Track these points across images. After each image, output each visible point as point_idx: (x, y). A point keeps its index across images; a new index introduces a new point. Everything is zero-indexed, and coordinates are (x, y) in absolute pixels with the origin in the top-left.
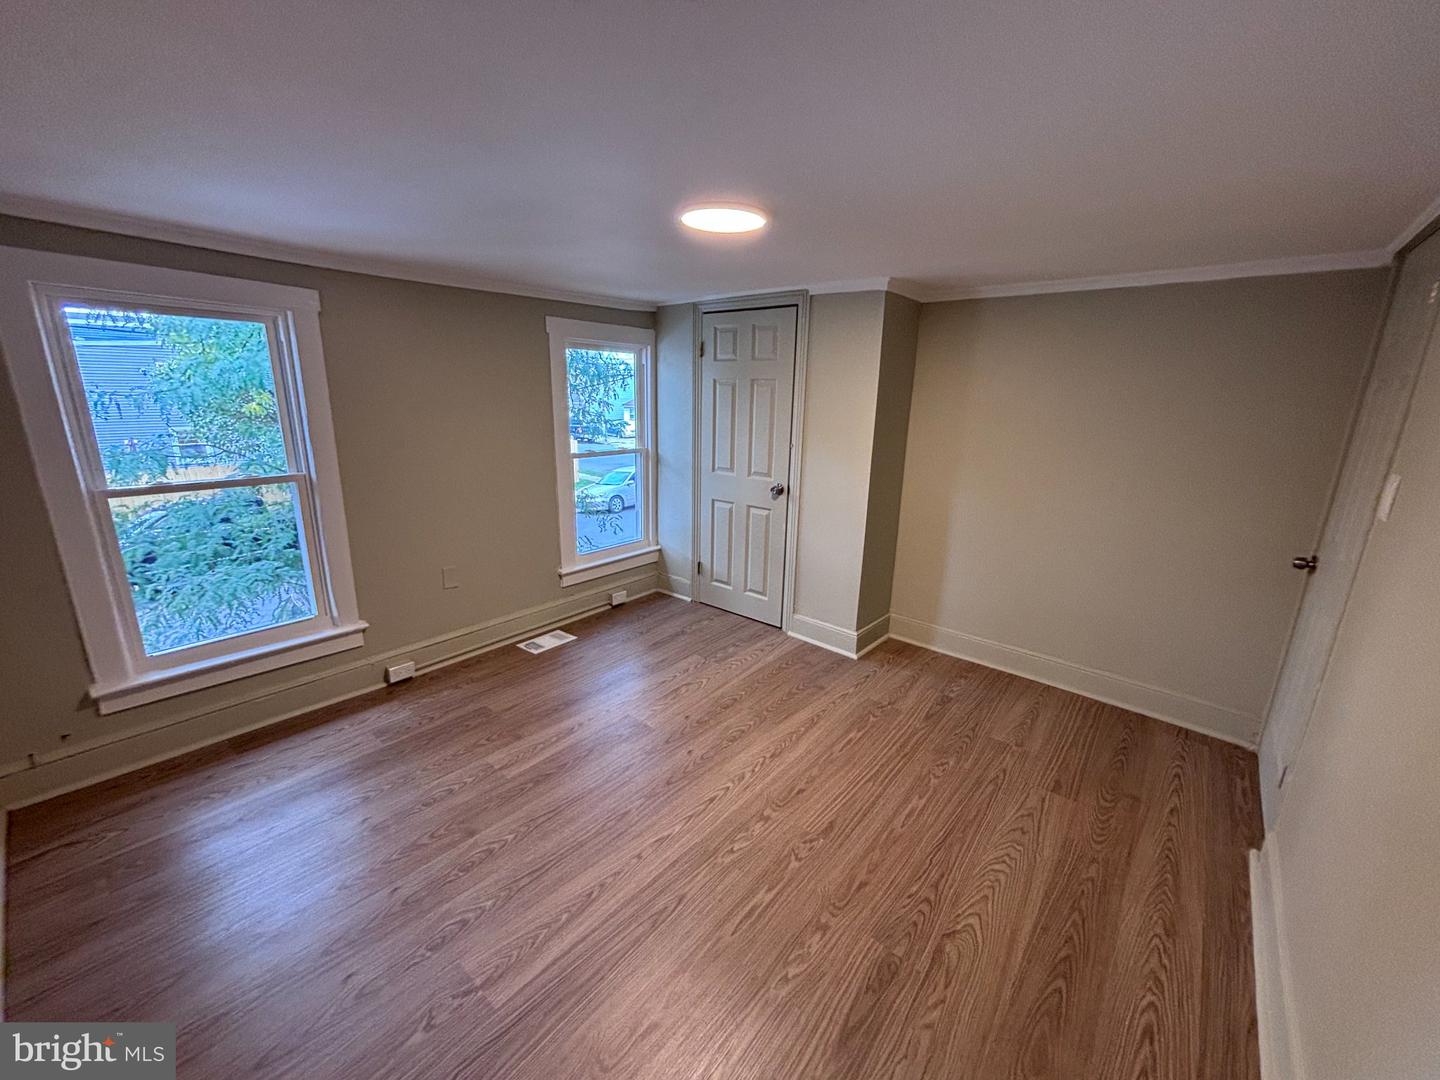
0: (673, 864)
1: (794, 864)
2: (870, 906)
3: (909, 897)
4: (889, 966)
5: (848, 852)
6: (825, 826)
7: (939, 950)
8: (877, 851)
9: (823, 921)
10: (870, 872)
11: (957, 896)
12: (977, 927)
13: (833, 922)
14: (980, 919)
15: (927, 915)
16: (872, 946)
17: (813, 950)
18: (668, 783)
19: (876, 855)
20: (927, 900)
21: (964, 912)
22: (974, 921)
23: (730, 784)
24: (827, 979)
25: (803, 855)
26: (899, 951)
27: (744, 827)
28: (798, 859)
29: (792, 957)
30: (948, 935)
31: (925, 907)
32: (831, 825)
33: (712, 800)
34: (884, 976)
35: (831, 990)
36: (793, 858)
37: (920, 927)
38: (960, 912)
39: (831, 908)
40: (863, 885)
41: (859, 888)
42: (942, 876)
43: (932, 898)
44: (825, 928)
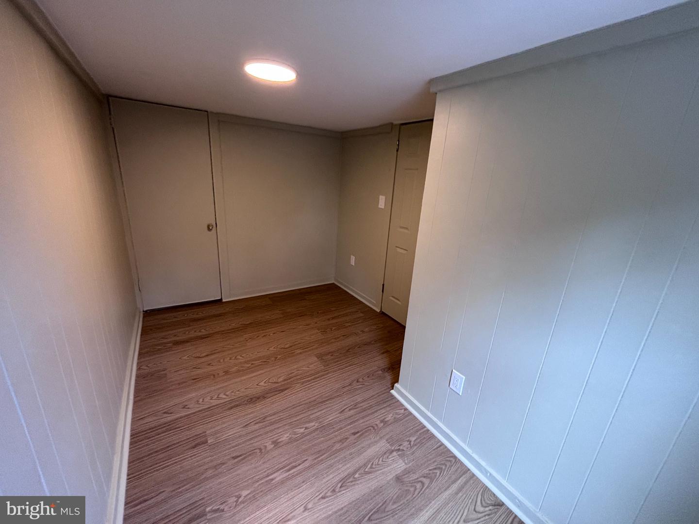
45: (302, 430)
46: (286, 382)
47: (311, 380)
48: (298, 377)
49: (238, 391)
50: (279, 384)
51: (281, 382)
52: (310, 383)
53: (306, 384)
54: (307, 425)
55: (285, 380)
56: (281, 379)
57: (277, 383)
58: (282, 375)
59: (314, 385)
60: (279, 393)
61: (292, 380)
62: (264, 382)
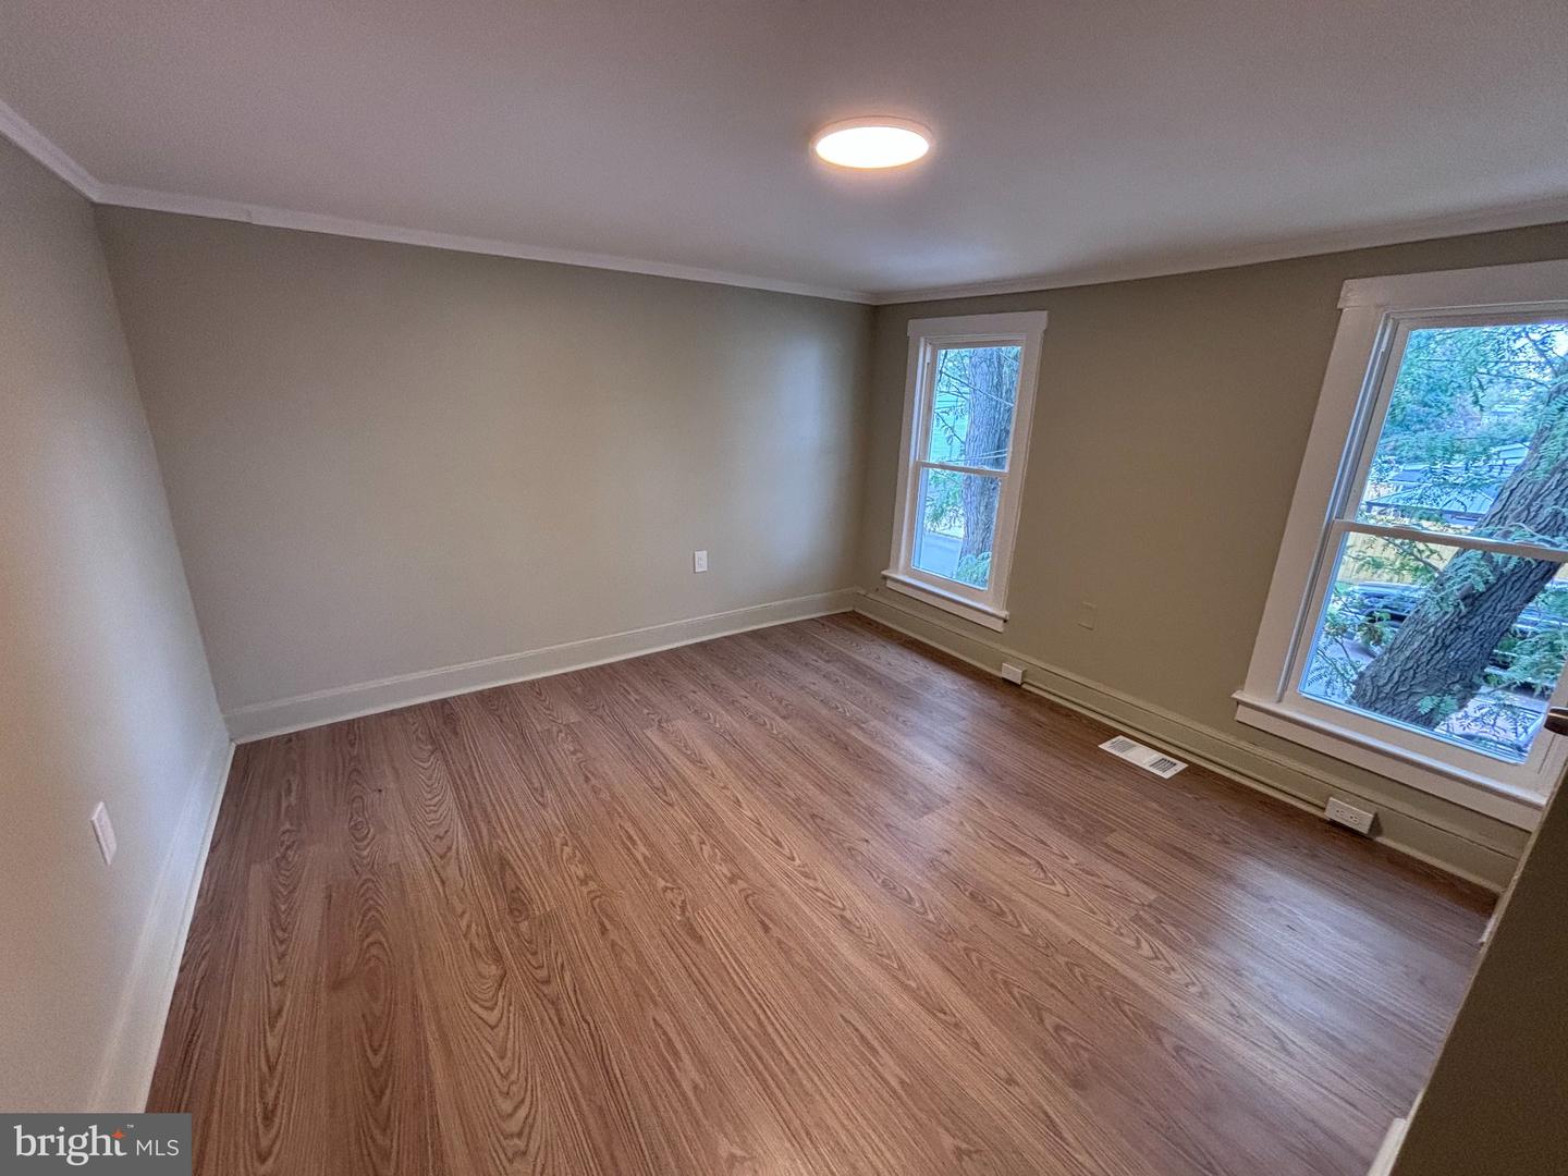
0: (707, 805)
1: (661, 883)
2: (578, 925)
3: (562, 966)
4: (519, 911)
5: (651, 937)
6: (698, 930)
7: (498, 958)
8: (635, 967)
9: (591, 883)
10: (613, 944)
11: (529, 1020)
12: (483, 1014)
13: (585, 890)
14: (490, 1026)
15: (534, 971)
16: (544, 908)
17: (573, 868)
18: (813, 816)
19: (630, 961)
20: (547, 982)
21: (509, 1012)
22: (492, 1017)
23: (798, 862)
24: (545, 867)
25: (669, 895)
26: (524, 926)
27: (729, 858)
28: (665, 889)
29: (577, 852)
30: (503, 977)
31: (542, 974)
32: (699, 940)
33: (778, 843)
34: (517, 905)
35: (538, 868)
36: (669, 885)
37: (529, 956)
38: (512, 1008)
39: (599, 893)
40: (604, 931)
41: (602, 924)
42: (560, 1021)
43: (545, 989)
44: (584, 882)
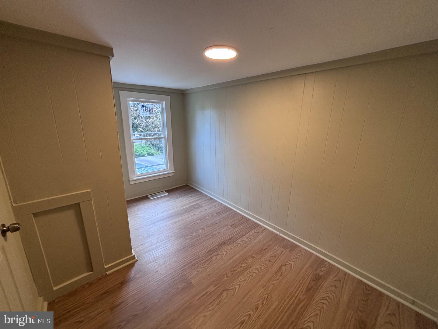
45: (193, 234)
46: (211, 256)
47: (193, 261)
48: (203, 262)
49: (235, 247)
50: (214, 254)
51: (214, 256)
52: (194, 259)
53: (196, 257)
54: (191, 236)
55: (211, 258)
56: (214, 258)
57: (215, 255)
58: (215, 262)
59: (191, 257)
60: (211, 249)
61: (207, 259)
62: (224, 254)
